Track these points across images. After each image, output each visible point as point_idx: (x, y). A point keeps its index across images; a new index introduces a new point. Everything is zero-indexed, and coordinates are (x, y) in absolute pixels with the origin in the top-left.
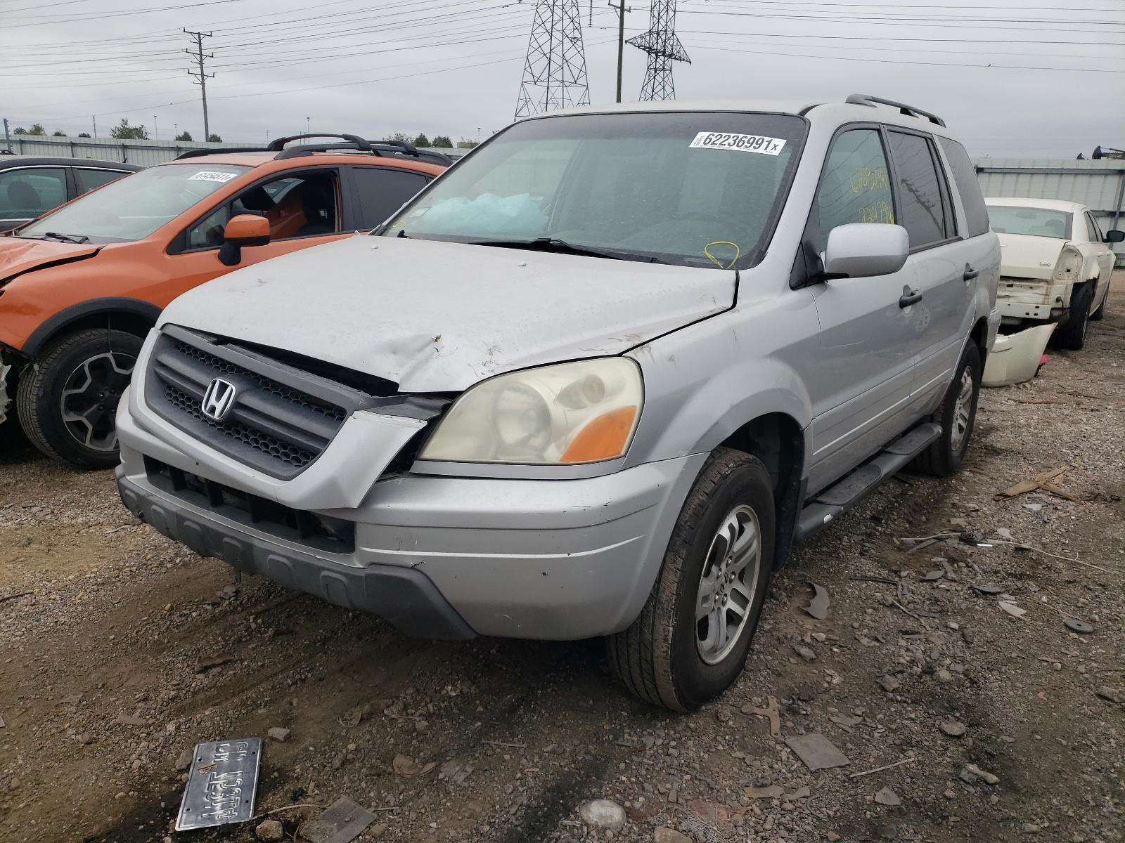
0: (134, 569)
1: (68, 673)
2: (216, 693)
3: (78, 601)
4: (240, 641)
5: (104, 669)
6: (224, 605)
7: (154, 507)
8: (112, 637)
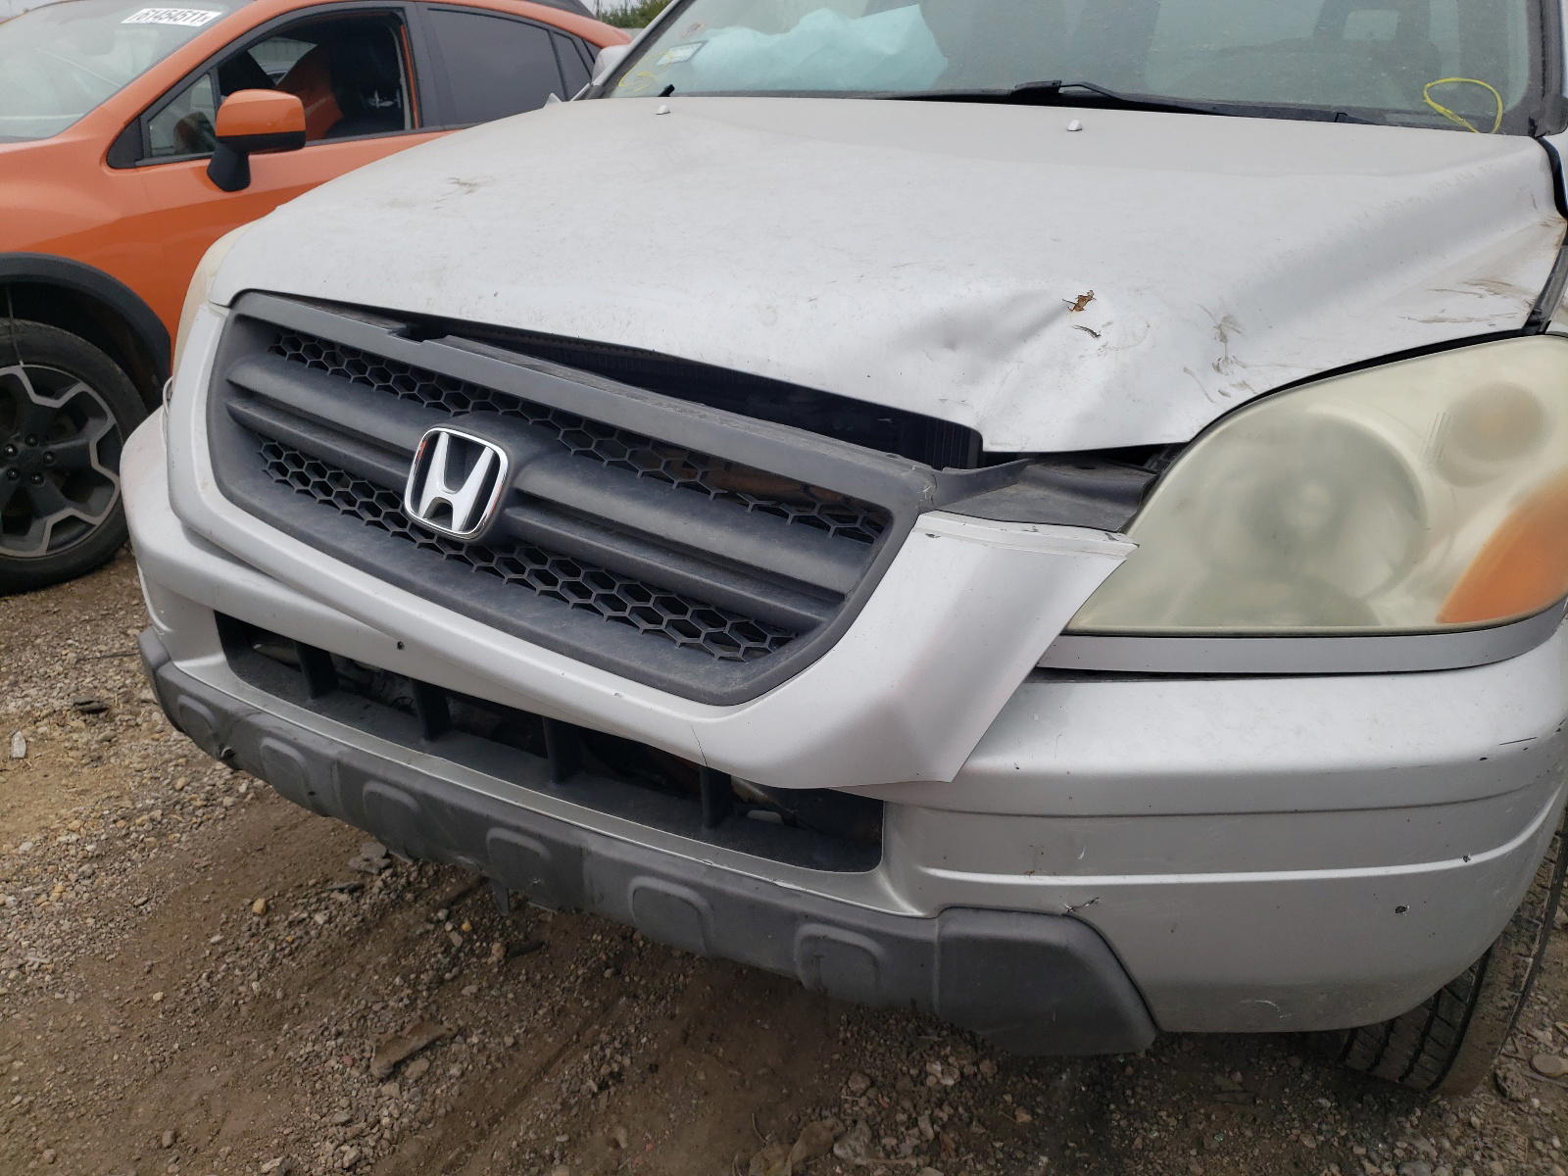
0: (157, 814)
1: (83, 1110)
2: (439, 1133)
3: (58, 906)
4: (441, 981)
5: (161, 1087)
6: (376, 890)
7: (268, 742)
8: (158, 996)
